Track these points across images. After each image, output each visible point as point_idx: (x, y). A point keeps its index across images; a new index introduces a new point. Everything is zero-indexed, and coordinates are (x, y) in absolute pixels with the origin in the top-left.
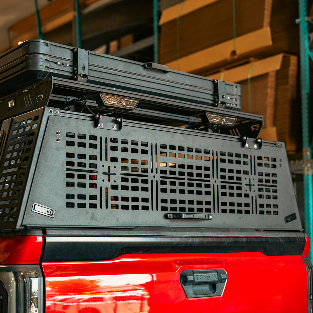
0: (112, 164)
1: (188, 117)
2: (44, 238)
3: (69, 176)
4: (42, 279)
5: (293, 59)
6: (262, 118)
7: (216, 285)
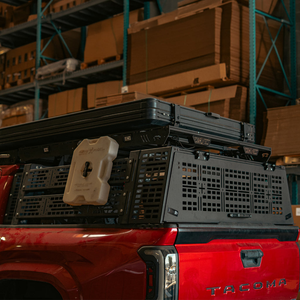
0: (203, 182)
1: (222, 147)
2: (178, 230)
3: (184, 190)
4: (177, 254)
5: (244, 89)
6: (270, 149)
7: (257, 259)
